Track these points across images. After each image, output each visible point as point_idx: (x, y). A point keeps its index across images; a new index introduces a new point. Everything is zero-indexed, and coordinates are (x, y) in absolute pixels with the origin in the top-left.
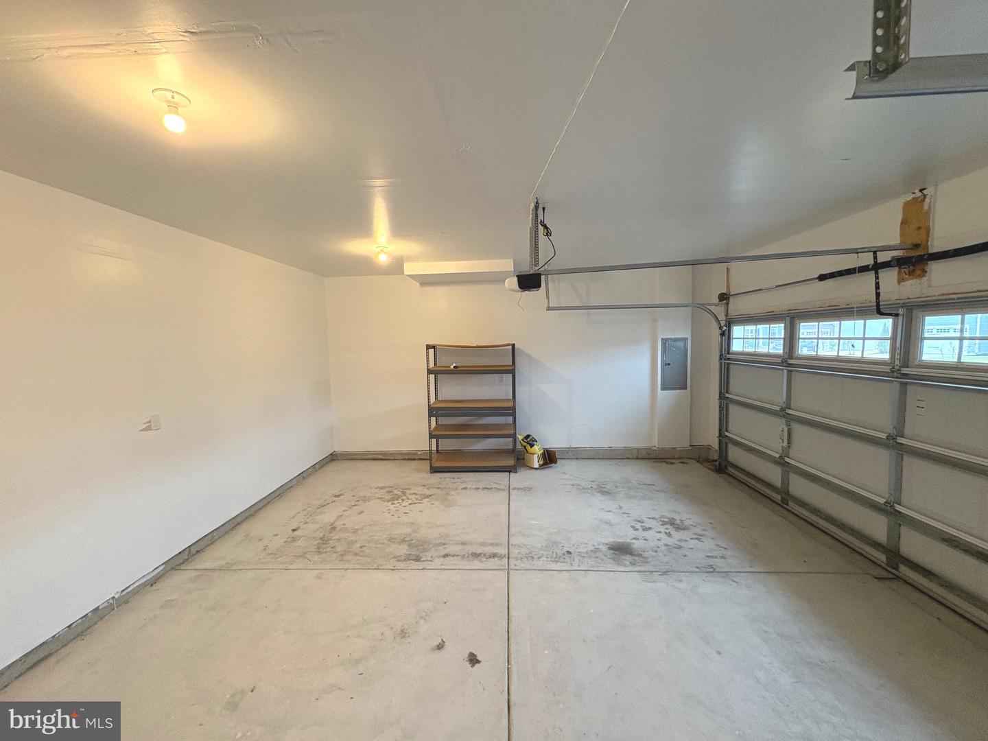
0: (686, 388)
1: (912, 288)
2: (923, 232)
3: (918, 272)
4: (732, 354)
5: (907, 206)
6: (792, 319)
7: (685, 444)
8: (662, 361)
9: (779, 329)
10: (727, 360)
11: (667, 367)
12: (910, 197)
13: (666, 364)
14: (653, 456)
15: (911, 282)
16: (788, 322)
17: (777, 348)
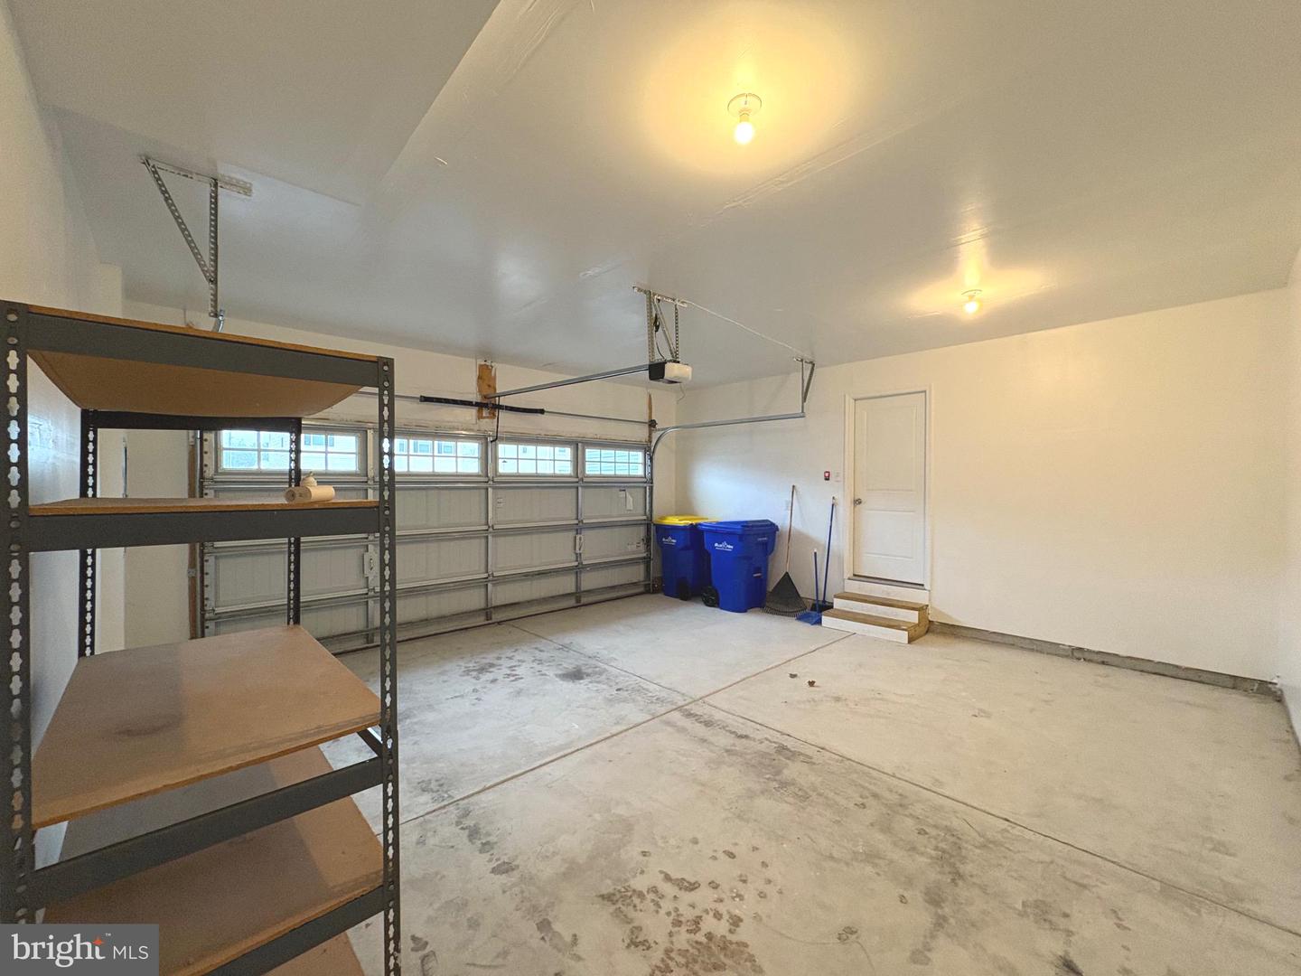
2: (492, 390)
3: (493, 415)
5: (480, 367)
12: (482, 363)
15: (489, 420)
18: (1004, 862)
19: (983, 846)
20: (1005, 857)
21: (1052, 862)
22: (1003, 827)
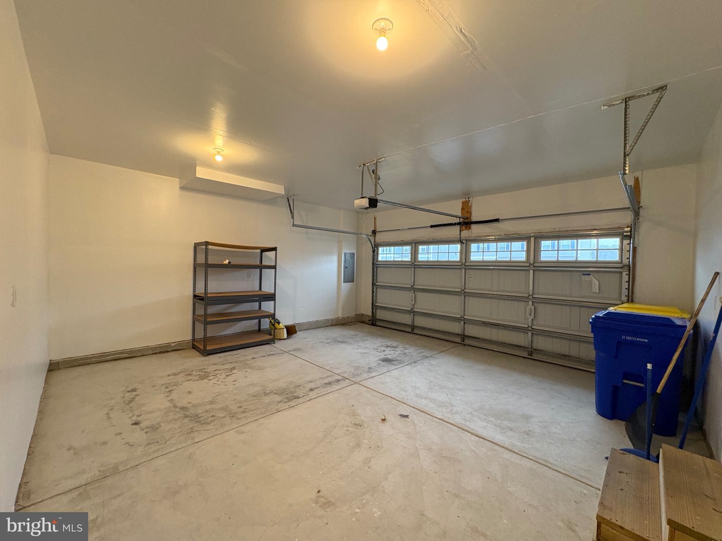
0: (353, 282)
1: (465, 234)
2: (469, 214)
3: (468, 228)
4: (380, 261)
5: (463, 203)
6: (415, 244)
7: (352, 314)
8: (344, 265)
9: (407, 249)
10: (376, 265)
11: (346, 269)
12: (464, 200)
13: (346, 268)
14: (339, 323)
15: (466, 231)
16: (413, 246)
17: (407, 258)
18: (179, 430)
19: (192, 428)
20: (181, 431)
21: (165, 443)
22: (195, 440)
